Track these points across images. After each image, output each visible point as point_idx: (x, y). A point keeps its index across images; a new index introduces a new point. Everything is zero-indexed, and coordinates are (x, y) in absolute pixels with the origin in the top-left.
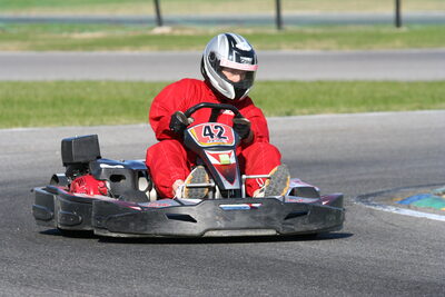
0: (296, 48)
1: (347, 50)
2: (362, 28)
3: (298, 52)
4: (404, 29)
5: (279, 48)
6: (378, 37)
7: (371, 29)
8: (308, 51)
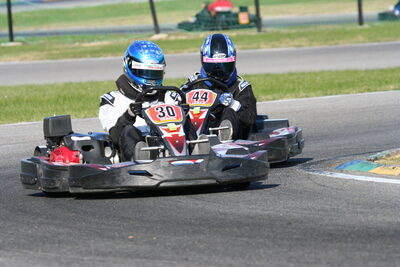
0: (273, 46)
1: (317, 46)
2: (330, 27)
3: (275, 50)
4: (366, 26)
5: (258, 48)
6: (344, 34)
7: (338, 27)
8: (283, 49)
